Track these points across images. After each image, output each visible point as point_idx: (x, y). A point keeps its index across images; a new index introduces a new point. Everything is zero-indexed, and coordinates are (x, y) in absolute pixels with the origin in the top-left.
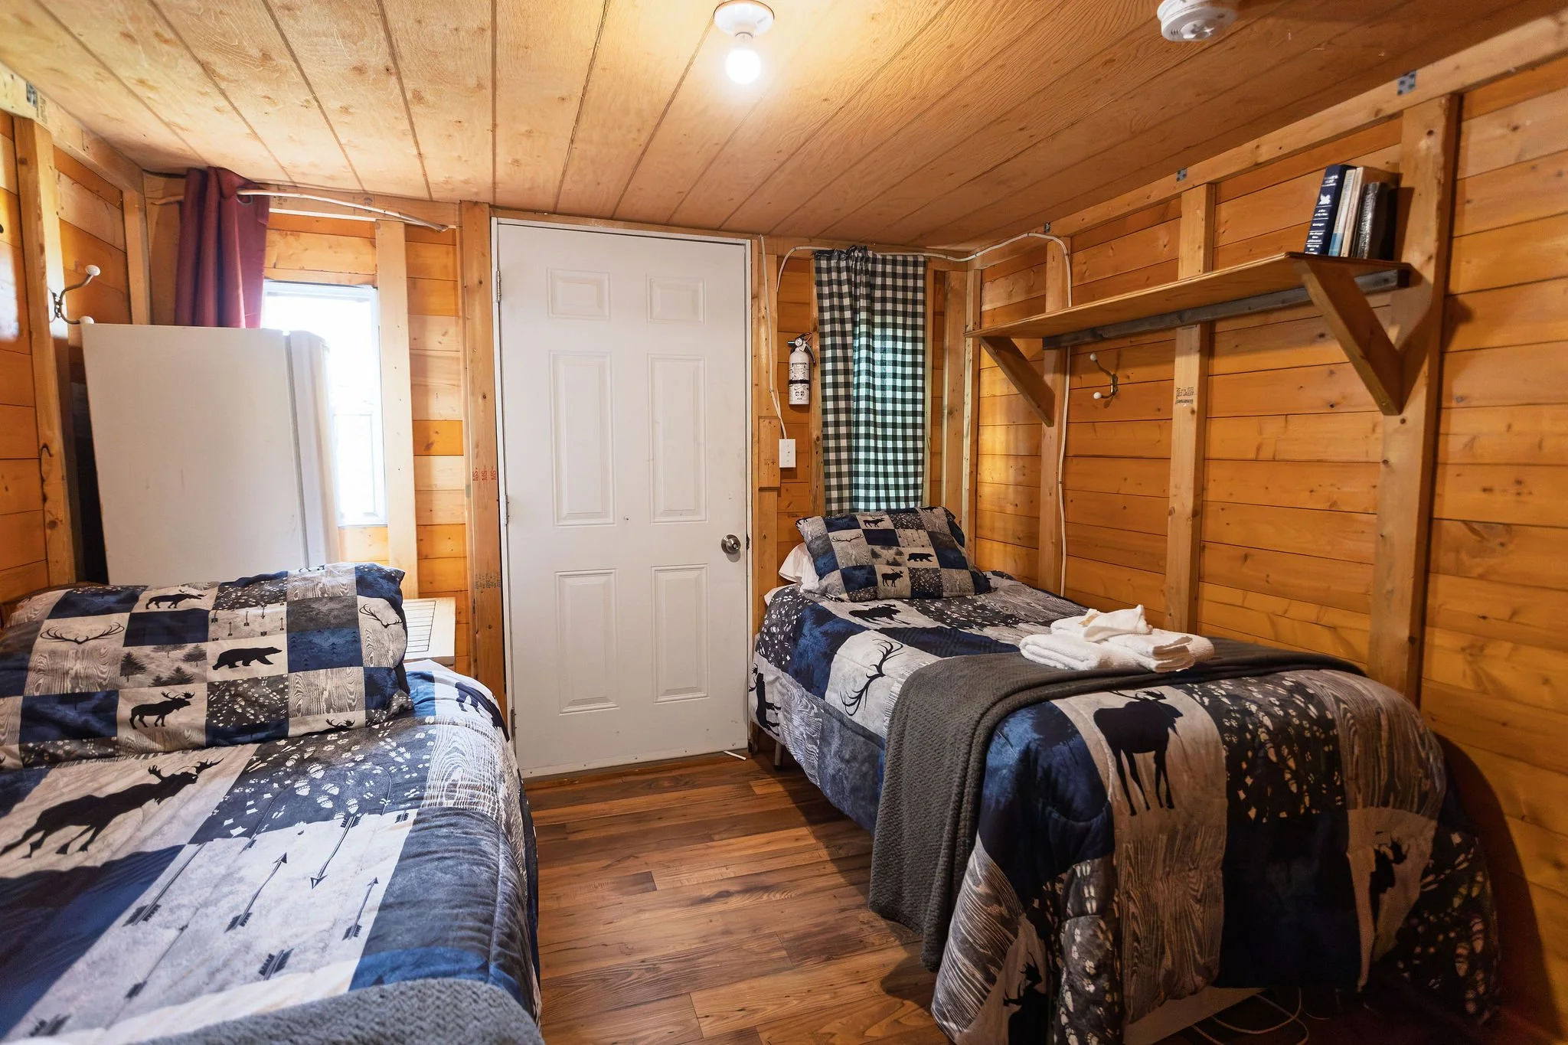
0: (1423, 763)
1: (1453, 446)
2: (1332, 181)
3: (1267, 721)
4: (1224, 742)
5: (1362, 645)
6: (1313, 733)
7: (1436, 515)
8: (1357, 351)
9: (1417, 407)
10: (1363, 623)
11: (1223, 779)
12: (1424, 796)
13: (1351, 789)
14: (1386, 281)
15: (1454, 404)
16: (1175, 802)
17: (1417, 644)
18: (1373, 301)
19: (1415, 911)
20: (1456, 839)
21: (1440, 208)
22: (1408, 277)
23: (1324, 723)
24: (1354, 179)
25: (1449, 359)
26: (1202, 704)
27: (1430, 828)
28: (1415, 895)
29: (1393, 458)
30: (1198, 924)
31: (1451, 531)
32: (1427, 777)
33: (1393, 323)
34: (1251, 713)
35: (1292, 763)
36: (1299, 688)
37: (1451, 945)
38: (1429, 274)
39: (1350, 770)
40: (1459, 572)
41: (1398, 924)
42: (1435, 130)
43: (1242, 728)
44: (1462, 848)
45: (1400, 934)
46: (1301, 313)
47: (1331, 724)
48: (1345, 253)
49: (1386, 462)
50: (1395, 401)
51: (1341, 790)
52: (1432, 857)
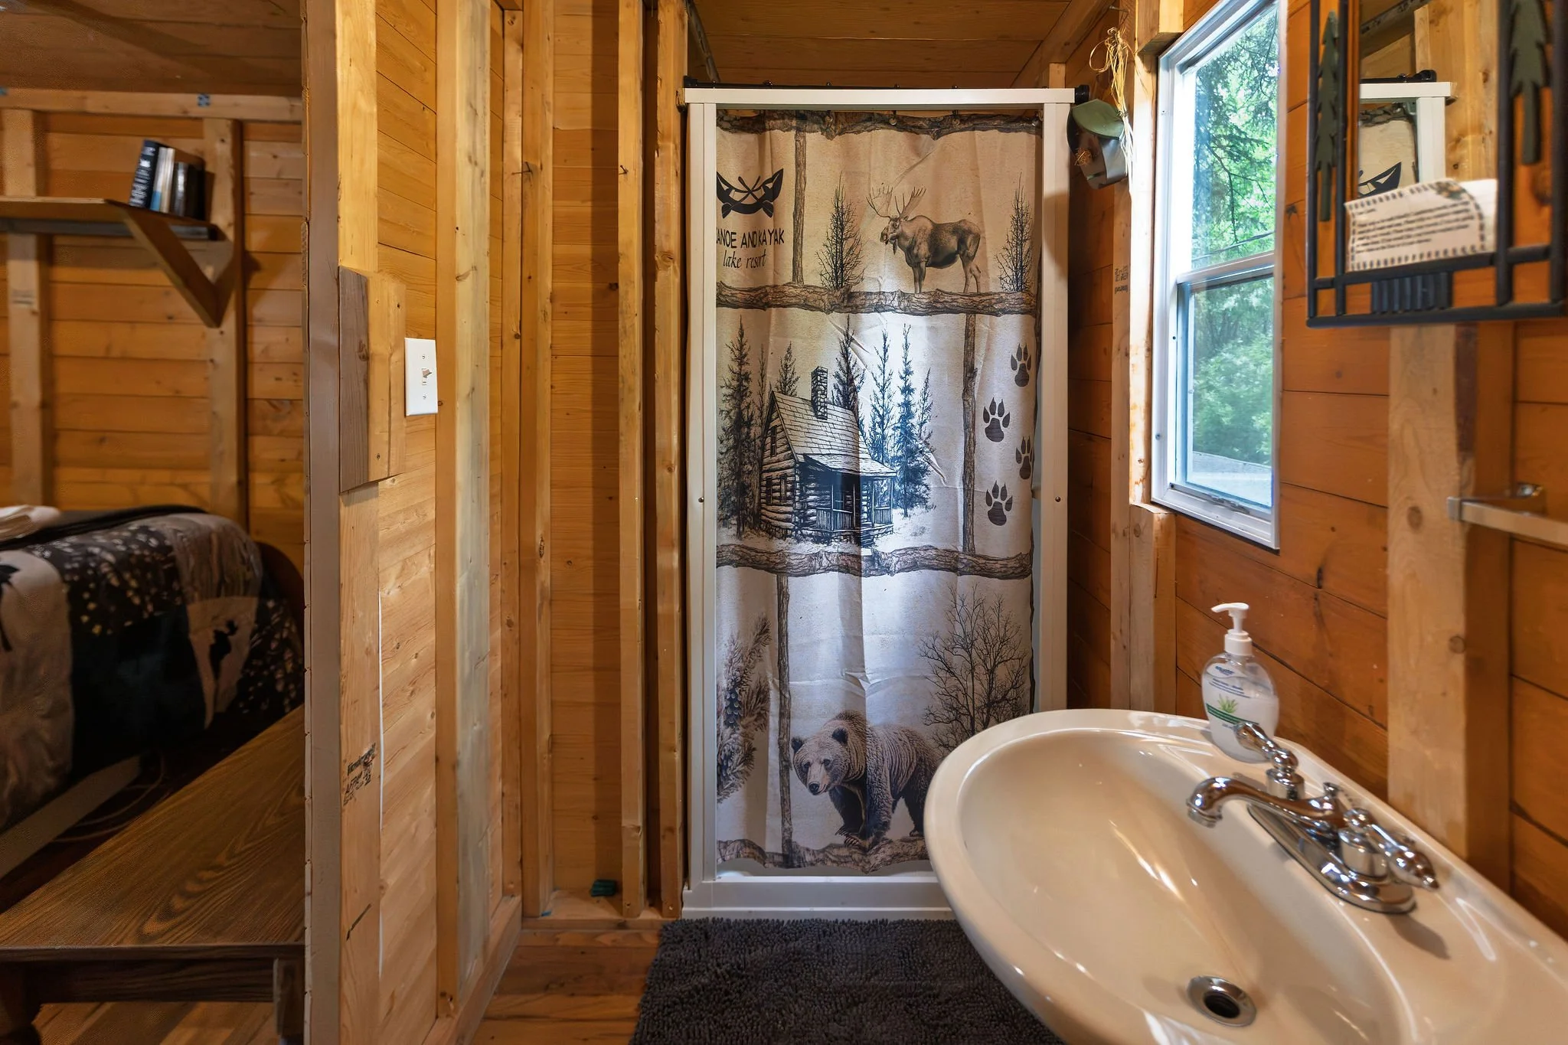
0: (245, 562)
1: (257, 349)
2: (149, 151)
3: (110, 557)
4: (64, 581)
5: (205, 492)
6: (153, 558)
7: (250, 396)
8: (179, 281)
9: (230, 323)
10: (206, 478)
11: (65, 610)
12: (247, 583)
13: (188, 589)
14: (199, 233)
15: (254, 323)
16: (12, 643)
17: (244, 485)
18: (188, 245)
19: (247, 664)
20: (271, 604)
21: (234, 192)
22: (215, 234)
23: (164, 549)
24: (168, 155)
25: (249, 293)
26: (43, 556)
27: (253, 603)
28: (246, 650)
29: (218, 358)
30: (47, 737)
31: (259, 407)
32: (248, 570)
33: (209, 263)
34: (92, 555)
35: (134, 584)
36: (144, 530)
37: (272, 674)
38: (230, 234)
39: (186, 576)
40: (267, 433)
41: (238, 676)
42: (225, 139)
43: (85, 567)
44: (275, 609)
45: (240, 683)
46: (125, 243)
47: (170, 549)
48: (165, 210)
49: (212, 361)
50: (215, 318)
51: (180, 593)
52: (257, 622)
